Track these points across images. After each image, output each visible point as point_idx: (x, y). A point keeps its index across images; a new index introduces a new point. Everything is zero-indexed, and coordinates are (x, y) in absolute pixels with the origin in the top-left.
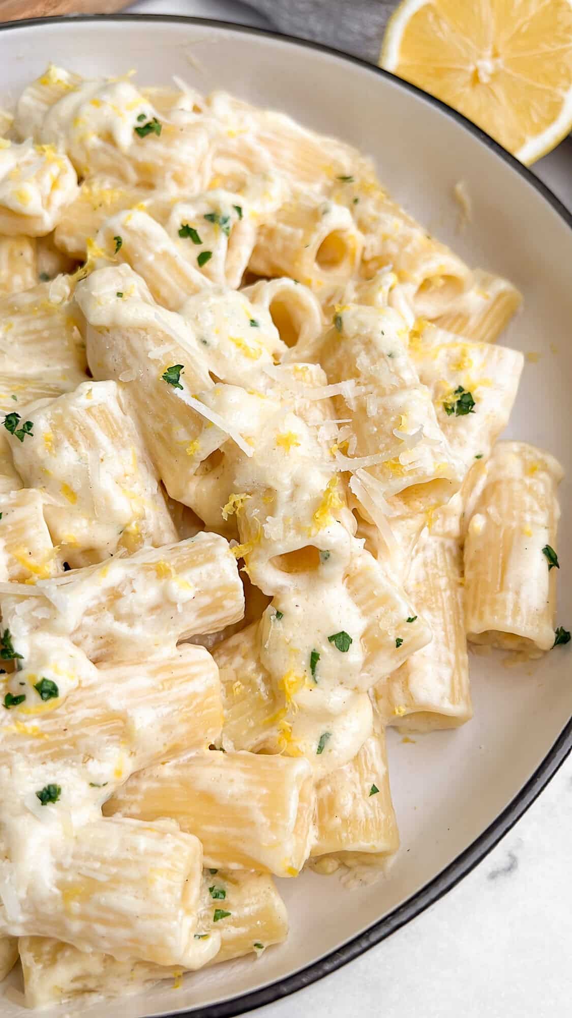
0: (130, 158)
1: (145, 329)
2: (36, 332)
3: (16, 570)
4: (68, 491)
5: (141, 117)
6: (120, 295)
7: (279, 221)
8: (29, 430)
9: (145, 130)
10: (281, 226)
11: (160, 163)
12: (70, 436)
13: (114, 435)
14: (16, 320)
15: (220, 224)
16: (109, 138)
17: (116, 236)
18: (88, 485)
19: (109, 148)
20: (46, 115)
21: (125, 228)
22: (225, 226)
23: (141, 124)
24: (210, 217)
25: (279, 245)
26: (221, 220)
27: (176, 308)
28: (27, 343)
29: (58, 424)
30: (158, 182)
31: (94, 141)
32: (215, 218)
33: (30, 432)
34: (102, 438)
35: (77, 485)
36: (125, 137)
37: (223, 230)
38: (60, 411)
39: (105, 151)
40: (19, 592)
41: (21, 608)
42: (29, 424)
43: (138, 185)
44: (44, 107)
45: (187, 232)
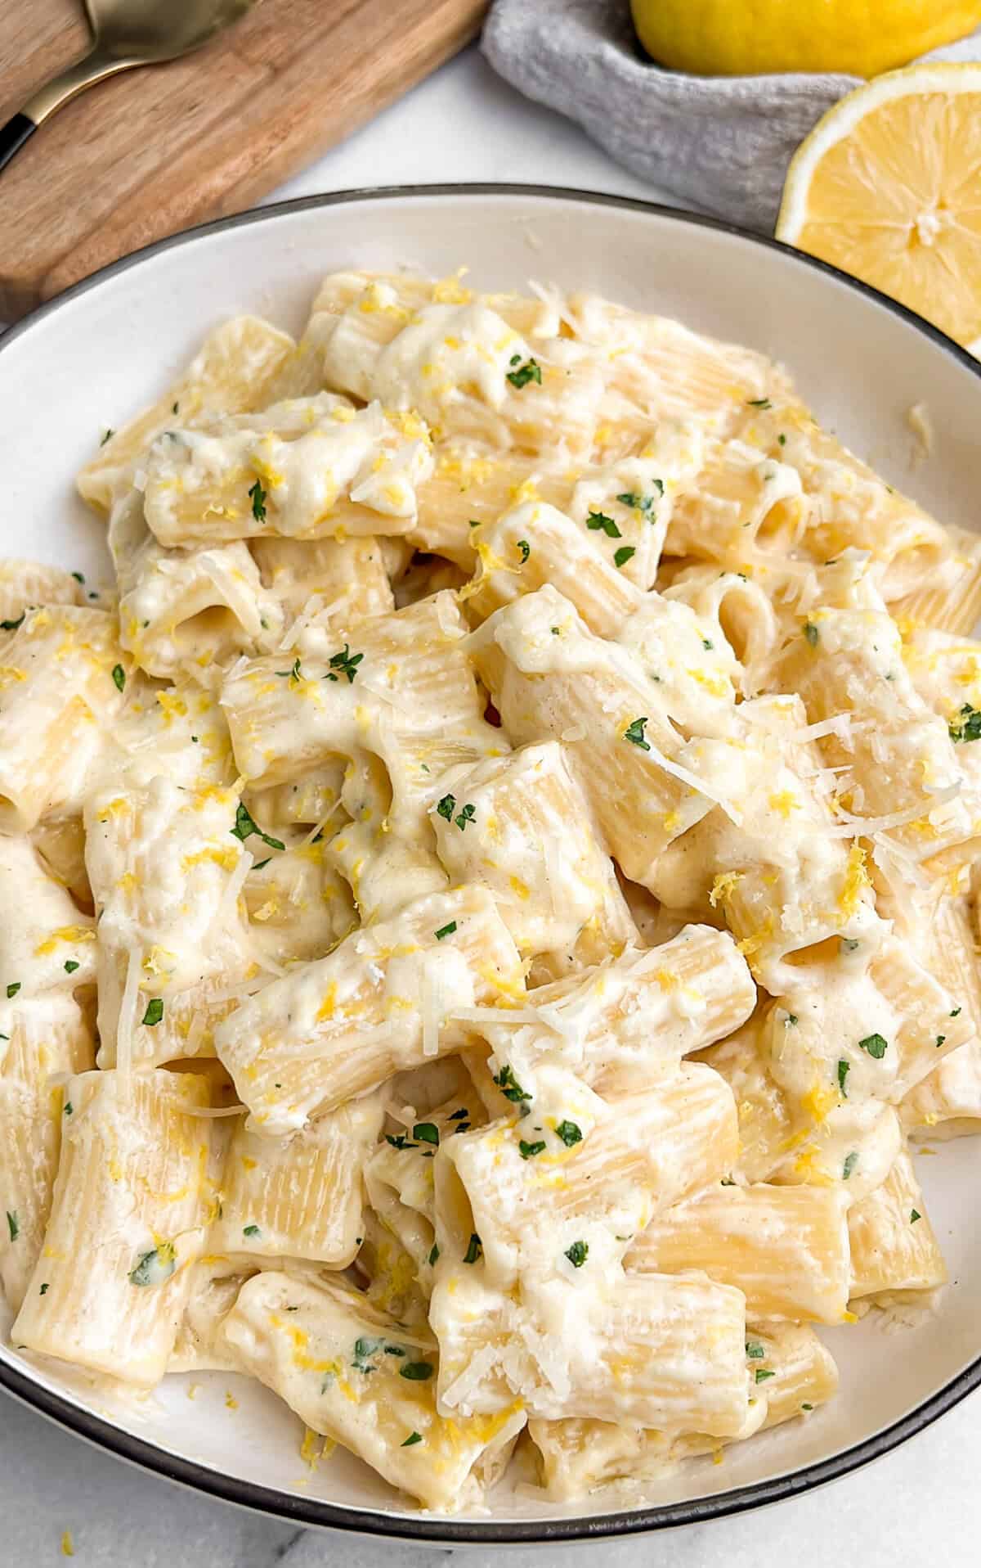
0: (504, 418)
1: (592, 674)
2: (429, 675)
3: (482, 992)
4: (517, 884)
5: (515, 359)
6: (555, 631)
7: (703, 489)
8: (470, 815)
9: (522, 376)
10: (708, 497)
11: (548, 423)
12: (517, 817)
13: (563, 811)
14: (399, 661)
15: (643, 510)
16: (474, 390)
17: (520, 540)
18: (543, 877)
19: (473, 402)
20: (378, 359)
21: (531, 529)
22: (649, 512)
23: (516, 369)
24: (626, 499)
25: (706, 521)
26: (643, 504)
27: (611, 635)
28: (418, 690)
29: (502, 803)
30: (544, 447)
31: (453, 395)
32: (634, 501)
33: (472, 817)
34: (551, 814)
35: (529, 878)
36: (497, 389)
37: (648, 518)
38: (504, 788)
39: (466, 407)
40: (507, 1020)
41: (519, 1038)
42: (470, 809)
43: (512, 450)
44: (375, 347)
45: (598, 522)
